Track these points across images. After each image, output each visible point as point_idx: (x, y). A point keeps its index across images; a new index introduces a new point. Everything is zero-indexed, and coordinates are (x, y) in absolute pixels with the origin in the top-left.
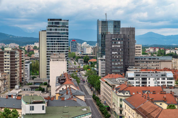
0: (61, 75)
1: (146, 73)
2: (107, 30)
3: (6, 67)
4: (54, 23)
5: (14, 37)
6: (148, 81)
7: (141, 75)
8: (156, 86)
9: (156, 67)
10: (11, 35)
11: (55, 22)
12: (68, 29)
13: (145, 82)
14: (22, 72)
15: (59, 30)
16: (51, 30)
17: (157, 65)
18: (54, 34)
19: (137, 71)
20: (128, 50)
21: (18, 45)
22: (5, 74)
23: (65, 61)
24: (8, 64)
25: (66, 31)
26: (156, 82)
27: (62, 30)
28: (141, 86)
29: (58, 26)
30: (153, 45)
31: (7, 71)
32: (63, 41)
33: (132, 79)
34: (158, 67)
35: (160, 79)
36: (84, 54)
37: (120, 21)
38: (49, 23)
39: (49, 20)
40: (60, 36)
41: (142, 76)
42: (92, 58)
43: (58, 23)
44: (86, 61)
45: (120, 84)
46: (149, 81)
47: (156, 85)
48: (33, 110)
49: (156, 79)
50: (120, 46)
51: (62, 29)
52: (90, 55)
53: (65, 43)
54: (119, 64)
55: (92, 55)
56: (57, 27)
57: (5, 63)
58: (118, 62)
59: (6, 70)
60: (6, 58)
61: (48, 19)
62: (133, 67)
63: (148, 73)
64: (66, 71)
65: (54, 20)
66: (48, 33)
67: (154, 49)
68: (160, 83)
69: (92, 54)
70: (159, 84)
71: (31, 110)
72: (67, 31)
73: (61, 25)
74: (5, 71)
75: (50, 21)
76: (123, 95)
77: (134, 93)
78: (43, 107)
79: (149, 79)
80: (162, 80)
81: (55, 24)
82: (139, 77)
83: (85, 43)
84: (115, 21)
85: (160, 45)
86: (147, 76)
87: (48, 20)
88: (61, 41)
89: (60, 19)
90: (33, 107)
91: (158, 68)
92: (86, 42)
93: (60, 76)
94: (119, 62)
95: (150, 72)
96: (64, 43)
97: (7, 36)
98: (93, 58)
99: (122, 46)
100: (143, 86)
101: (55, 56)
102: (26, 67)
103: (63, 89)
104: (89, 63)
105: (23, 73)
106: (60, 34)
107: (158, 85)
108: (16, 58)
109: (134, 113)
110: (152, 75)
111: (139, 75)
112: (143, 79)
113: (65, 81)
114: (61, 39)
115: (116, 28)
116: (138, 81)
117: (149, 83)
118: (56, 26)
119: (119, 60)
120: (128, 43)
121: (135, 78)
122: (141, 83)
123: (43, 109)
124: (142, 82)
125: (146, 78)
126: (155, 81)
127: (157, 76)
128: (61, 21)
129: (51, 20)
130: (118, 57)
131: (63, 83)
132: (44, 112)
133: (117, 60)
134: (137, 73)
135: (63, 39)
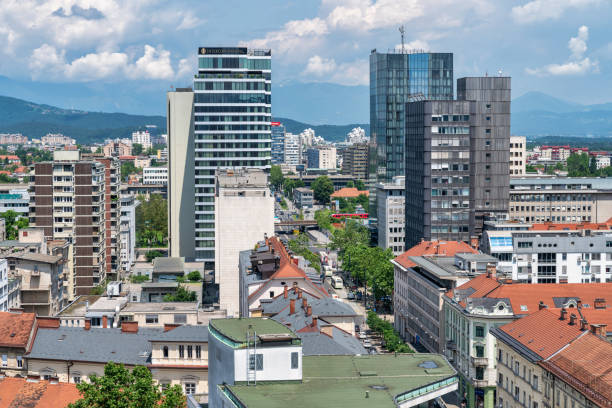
0: (256, 247)
1: (554, 235)
2: (408, 87)
3: (60, 219)
4: (220, 63)
5: (58, 113)
6: (559, 262)
7: (535, 244)
8: (587, 281)
9: (582, 213)
10: (45, 106)
11: (224, 59)
12: (269, 82)
13: (549, 267)
14: (113, 236)
15: (240, 86)
16: (209, 86)
17: (584, 208)
18: (221, 102)
19: (518, 228)
20: (488, 155)
21: (74, 141)
22: (61, 245)
23: (268, 195)
24: (68, 209)
25: (264, 92)
26: (588, 268)
27: (248, 88)
28: (535, 280)
29: (235, 73)
30: (544, 138)
31: (65, 234)
32: (252, 127)
33: (506, 257)
34: (587, 214)
35: (603, 256)
36: (314, 173)
37: (452, 54)
38: (203, 62)
39: (204, 51)
40: (244, 109)
41: (539, 245)
42: (341, 183)
43: (235, 63)
44: (322, 198)
45: (470, 276)
46: (564, 263)
47: (589, 277)
48: (260, 368)
49: (587, 256)
50: (460, 143)
51: (248, 84)
52: (333, 174)
53: (259, 132)
54: (455, 205)
55: (340, 176)
56: (231, 77)
57: (56, 204)
58: (451, 199)
59: (60, 230)
60: (59, 188)
61: (200, 49)
62: (505, 217)
63: (561, 234)
64: (271, 234)
65: (219, 50)
66: (198, 98)
67: (553, 153)
68: (603, 269)
69: (339, 172)
70: (597, 276)
71: (253, 369)
72: (266, 90)
73: (246, 70)
74: (57, 235)
75: (206, 53)
76: (485, 312)
77: (524, 308)
78: (294, 356)
79: (564, 258)
80: (607, 259)
81: (223, 67)
82: (529, 249)
83: (309, 132)
84: (436, 54)
85: (567, 138)
86: (555, 245)
87: (200, 53)
88: (244, 127)
89: (240, 49)
90: (260, 356)
91: (589, 218)
92: (313, 127)
93: (253, 248)
94: (456, 199)
95: (566, 235)
96: (255, 132)
97: (32, 109)
98: (345, 184)
99: (465, 142)
100: (544, 281)
101: (234, 179)
102: (123, 218)
103: (272, 294)
104: (334, 204)
105: (114, 241)
106: (243, 101)
107: (593, 279)
108: (95, 188)
109: (535, 377)
110: (573, 243)
111: (531, 244)
112: (542, 257)
113: (277, 268)
114: (245, 118)
115: (439, 78)
116: (524, 264)
117: (564, 269)
118: (229, 72)
119: (455, 193)
120: (488, 131)
121: (514, 256)
122: (535, 269)
123: (295, 365)
124: (539, 268)
125: (554, 255)
126: (584, 264)
127: (592, 245)
128: (244, 56)
129: (210, 51)
130: (450, 181)
131: (272, 273)
132: (296, 374)
133: (450, 193)
134: (520, 235)
135: (252, 118)
